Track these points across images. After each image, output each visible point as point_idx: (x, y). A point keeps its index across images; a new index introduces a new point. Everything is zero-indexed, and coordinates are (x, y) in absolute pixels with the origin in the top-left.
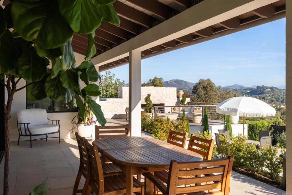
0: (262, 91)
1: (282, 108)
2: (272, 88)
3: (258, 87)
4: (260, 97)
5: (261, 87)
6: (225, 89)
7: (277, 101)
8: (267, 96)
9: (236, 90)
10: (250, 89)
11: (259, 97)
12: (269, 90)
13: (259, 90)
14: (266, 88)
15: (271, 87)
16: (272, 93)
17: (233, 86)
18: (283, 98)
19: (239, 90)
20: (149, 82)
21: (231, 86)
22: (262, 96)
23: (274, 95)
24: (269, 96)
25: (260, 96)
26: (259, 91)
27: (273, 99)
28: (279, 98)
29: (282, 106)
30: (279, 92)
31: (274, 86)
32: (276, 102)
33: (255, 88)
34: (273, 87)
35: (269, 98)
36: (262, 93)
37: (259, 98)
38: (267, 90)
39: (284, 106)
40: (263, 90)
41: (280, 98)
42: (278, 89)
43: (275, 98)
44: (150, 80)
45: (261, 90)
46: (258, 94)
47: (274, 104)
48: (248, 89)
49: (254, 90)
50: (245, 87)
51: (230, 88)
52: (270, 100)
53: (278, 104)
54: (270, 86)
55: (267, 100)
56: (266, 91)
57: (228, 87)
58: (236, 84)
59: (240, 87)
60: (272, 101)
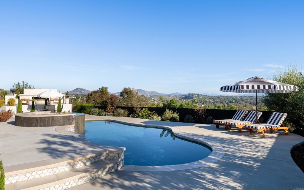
2: (197, 95)
3: (189, 94)
5: (191, 94)
6: (169, 95)
7: (200, 102)
9: (176, 96)
10: (185, 95)
13: (190, 96)
14: (195, 95)
16: (198, 97)
17: (175, 93)
19: (178, 96)
21: (173, 94)
27: (198, 101)
30: (202, 97)
31: (200, 94)
34: (198, 94)
36: (192, 98)
39: (204, 106)
40: (192, 96)
41: (202, 100)
42: (202, 95)
43: (200, 101)
46: (189, 98)
48: (184, 95)
49: (187, 96)
54: (197, 93)
57: (171, 94)
58: (177, 92)
59: (180, 94)
60: (197, 102)
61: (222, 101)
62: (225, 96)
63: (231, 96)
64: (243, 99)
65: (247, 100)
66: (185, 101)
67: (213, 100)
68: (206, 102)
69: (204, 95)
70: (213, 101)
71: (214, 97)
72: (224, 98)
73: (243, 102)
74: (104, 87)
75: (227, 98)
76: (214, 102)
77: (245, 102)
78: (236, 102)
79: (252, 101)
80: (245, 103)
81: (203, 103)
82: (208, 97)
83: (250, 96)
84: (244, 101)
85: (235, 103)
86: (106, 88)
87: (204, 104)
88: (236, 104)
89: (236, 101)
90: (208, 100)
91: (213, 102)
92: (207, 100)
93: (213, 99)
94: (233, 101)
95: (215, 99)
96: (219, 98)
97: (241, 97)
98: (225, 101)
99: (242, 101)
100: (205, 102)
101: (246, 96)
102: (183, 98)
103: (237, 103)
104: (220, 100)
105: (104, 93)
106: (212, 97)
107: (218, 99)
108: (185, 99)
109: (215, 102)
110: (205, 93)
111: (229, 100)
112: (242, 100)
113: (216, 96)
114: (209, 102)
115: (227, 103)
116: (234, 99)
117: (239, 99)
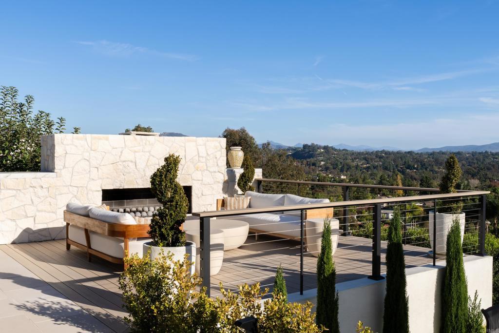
0: (311, 153)
1: (342, 180)
2: (326, 148)
3: (305, 146)
4: (309, 163)
5: (309, 146)
7: (335, 168)
8: (319, 161)
10: (292, 149)
11: (307, 162)
12: (322, 150)
13: (307, 150)
14: (318, 149)
15: (325, 146)
16: (326, 156)
18: (343, 164)
22: (312, 160)
23: (329, 159)
24: (322, 161)
25: (308, 160)
26: (306, 153)
27: (329, 165)
28: (337, 164)
29: (343, 177)
30: (337, 154)
31: (330, 146)
32: (333, 170)
33: (300, 148)
34: (328, 146)
35: (322, 163)
36: (311, 156)
37: (307, 164)
38: (319, 150)
39: (345, 177)
40: (313, 151)
41: (339, 163)
42: (335, 150)
43: (332, 164)
45: (310, 151)
46: (305, 158)
47: (330, 173)
48: (290, 149)
49: (299, 151)
50: (284, 146)
52: (324, 167)
53: (336, 173)
54: (323, 144)
55: (319, 167)
56: (317, 153)
59: (277, 146)
60: (327, 169)
61: (387, 164)
62: (393, 153)
63: (409, 152)
64: (439, 160)
67: (364, 161)
68: (349, 168)
69: (342, 149)
70: (365, 166)
71: (367, 153)
72: (391, 157)
73: (439, 168)
75: (401, 158)
76: (368, 168)
78: (422, 166)
81: (342, 170)
82: (353, 154)
83: (454, 153)
84: (441, 164)
85: (420, 171)
87: (345, 172)
88: (423, 172)
90: (353, 161)
91: (365, 168)
92: (349, 161)
93: (365, 159)
94: (416, 166)
95: (371, 159)
96: (381, 157)
97: (431, 154)
98: (397, 166)
99: (436, 166)
100: (346, 167)
101: (443, 153)
102: (289, 157)
103: (426, 169)
104: (384, 164)
106: (362, 153)
107: (378, 159)
108: (295, 160)
109: (372, 168)
110: (341, 145)
112: (438, 163)
113: (372, 153)
114: (357, 168)
115: (400, 169)
116: (418, 161)
117: (429, 161)
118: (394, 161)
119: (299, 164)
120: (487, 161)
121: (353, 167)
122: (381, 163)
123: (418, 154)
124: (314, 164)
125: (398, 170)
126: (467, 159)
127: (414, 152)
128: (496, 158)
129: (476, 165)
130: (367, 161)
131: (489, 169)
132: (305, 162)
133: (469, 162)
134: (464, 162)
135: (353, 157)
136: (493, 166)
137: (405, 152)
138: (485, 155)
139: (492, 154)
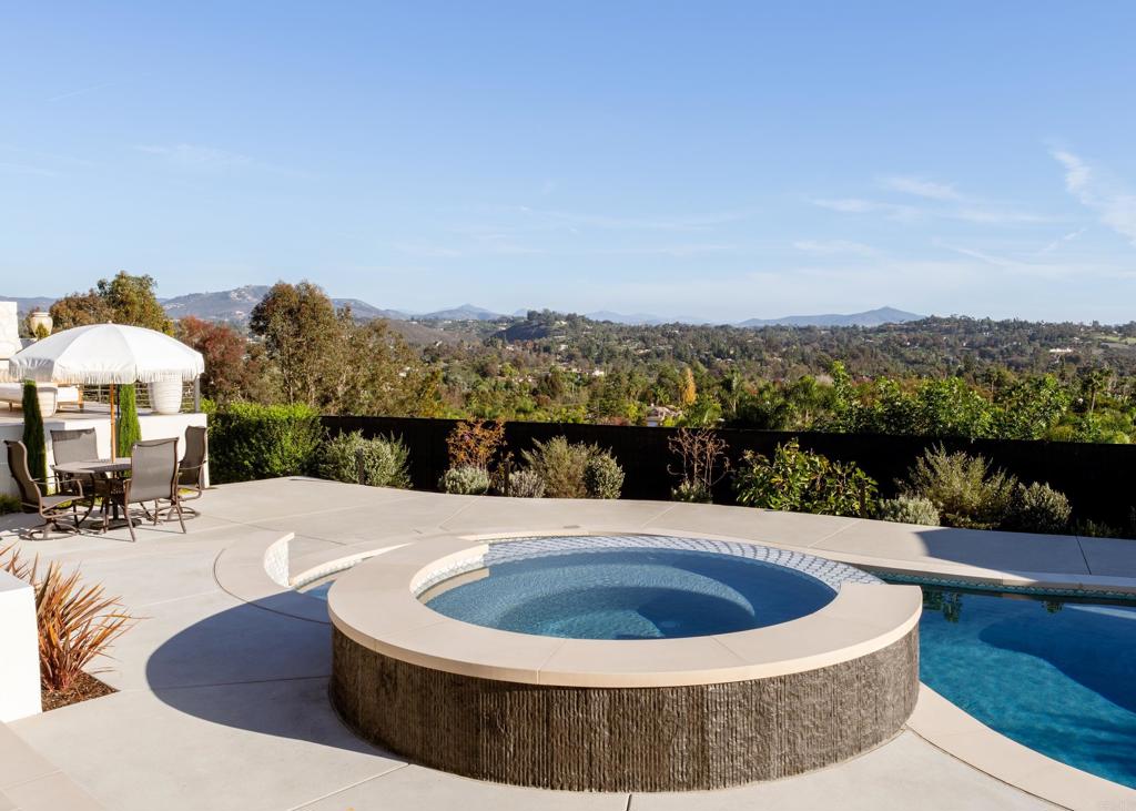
0: (543, 327)
1: (595, 379)
2: (570, 318)
3: (531, 315)
4: (537, 347)
5: (540, 315)
6: (430, 320)
7: (585, 357)
8: (557, 343)
9: (464, 324)
10: (508, 321)
11: (535, 345)
12: (564, 323)
13: (535, 323)
14: (556, 319)
15: (569, 315)
16: (571, 332)
17: (458, 310)
18: (601, 348)
19: (476, 325)
20: (97, 290)
21: (450, 312)
22: (544, 341)
23: (576, 339)
24: (563, 342)
25: (537, 341)
26: (533, 327)
27: (575, 351)
28: (590, 349)
29: (598, 373)
30: (591, 330)
31: (579, 314)
32: (581, 360)
33: (522, 318)
34: (575, 315)
35: (563, 347)
36: (544, 333)
37: (534, 348)
38: (558, 322)
39: (602, 373)
40: (547, 324)
41: (594, 347)
42: (590, 322)
43: (581, 350)
44: (101, 285)
45: (541, 324)
46: (530, 337)
47: (577, 366)
48: (503, 319)
49: (519, 325)
50: (494, 314)
51: (446, 316)
52: (565, 355)
53: (588, 366)
54: (566, 312)
55: (555, 354)
56: (555, 327)
57: (442, 313)
58: (468, 306)
59: (480, 314)
60: (571, 357)
61: (681, 348)
62: (694, 328)
63: (722, 327)
64: (775, 343)
65: (787, 344)
66: (510, 348)
67: (641, 343)
68: (612, 355)
69: (601, 320)
70: (642, 352)
71: (647, 329)
72: (692, 335)
73: (772, 356)
74: (134, 272)
75: (707, 337)
76: (647, 356)
77: (783, 356)
78: (743, 352)
79: (808, 350)
80: (780, 360)
81: (598, 361)
82: (621, 329)
83: (801, 329)
84: (776, 348)
86: (144, 282)
87: (604, 364)
88: (744, 364)
89: (744, 350)
90: (620, 344)
91: (641, 356)
92: (613, 343)
93: (642, 339)
94: (732, 352)
95: (654, 340)
96: (671, 336)
97: (761, 330)
98: (698, 352)
99: (767, 351)
100: (606, 355)
101: (783, 329)
102: (500, 335)
103: (750, 357)
104: (675, 347)
105: (137, 308)
106: (638, 329)
107: (666, 340)
108: (511, 341)
109: (655, 355)
110: (601, 313)
111: (713, 345)
112: (771, 346)
113: (656, 328)
114: (626, 357)
115: (704, 357)
116: (735, 343)
117: (756, 343)
118: (694, 343)
119: (519, 349)
120: (855, 342)
121: (620, 354)
122: (670, 347)
123: (738, 329)
124: (547, 350)
125: (702, 361)
126: (822, 339)
127: (730, 327)
128: (870, 338)
129: (835, 350)
130: (644, 341)
131: (854, 357)
132: (530, 345)
133: (825, 345)
134: (816, 345)
135: (621, 335)
136: (862, 351)
137: (716, 327)
138: (853, 332)
139: (865, 331)
